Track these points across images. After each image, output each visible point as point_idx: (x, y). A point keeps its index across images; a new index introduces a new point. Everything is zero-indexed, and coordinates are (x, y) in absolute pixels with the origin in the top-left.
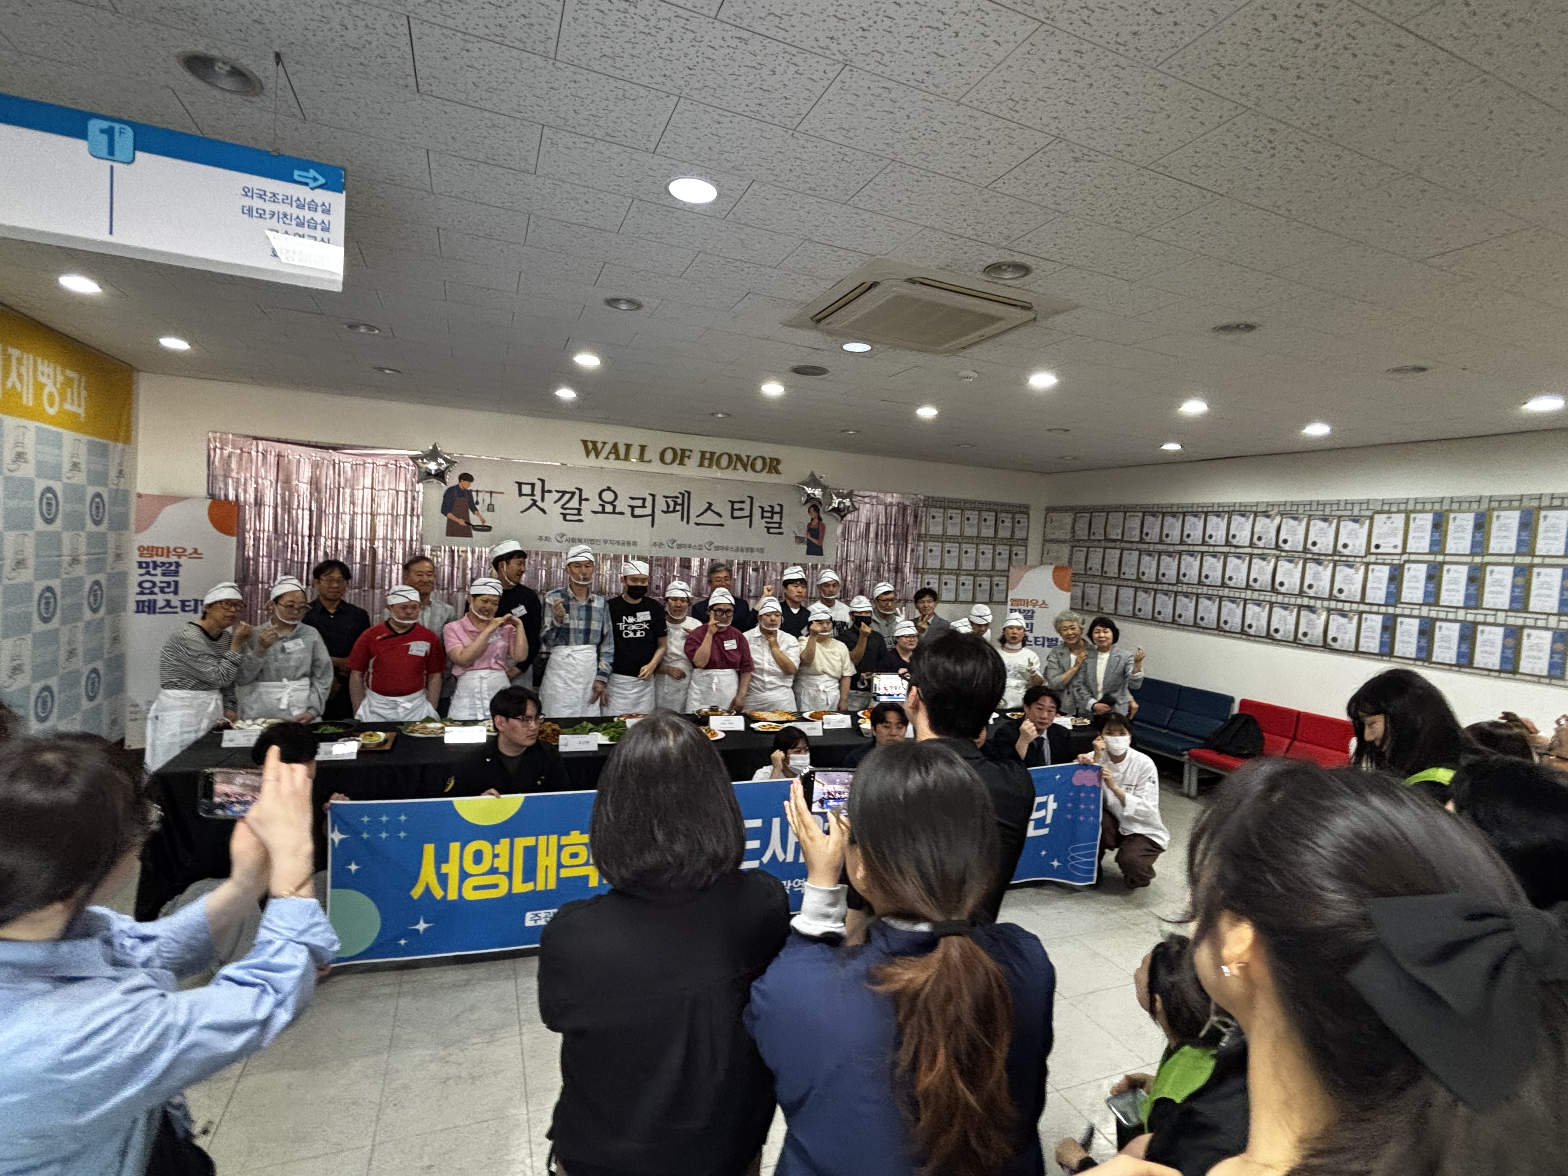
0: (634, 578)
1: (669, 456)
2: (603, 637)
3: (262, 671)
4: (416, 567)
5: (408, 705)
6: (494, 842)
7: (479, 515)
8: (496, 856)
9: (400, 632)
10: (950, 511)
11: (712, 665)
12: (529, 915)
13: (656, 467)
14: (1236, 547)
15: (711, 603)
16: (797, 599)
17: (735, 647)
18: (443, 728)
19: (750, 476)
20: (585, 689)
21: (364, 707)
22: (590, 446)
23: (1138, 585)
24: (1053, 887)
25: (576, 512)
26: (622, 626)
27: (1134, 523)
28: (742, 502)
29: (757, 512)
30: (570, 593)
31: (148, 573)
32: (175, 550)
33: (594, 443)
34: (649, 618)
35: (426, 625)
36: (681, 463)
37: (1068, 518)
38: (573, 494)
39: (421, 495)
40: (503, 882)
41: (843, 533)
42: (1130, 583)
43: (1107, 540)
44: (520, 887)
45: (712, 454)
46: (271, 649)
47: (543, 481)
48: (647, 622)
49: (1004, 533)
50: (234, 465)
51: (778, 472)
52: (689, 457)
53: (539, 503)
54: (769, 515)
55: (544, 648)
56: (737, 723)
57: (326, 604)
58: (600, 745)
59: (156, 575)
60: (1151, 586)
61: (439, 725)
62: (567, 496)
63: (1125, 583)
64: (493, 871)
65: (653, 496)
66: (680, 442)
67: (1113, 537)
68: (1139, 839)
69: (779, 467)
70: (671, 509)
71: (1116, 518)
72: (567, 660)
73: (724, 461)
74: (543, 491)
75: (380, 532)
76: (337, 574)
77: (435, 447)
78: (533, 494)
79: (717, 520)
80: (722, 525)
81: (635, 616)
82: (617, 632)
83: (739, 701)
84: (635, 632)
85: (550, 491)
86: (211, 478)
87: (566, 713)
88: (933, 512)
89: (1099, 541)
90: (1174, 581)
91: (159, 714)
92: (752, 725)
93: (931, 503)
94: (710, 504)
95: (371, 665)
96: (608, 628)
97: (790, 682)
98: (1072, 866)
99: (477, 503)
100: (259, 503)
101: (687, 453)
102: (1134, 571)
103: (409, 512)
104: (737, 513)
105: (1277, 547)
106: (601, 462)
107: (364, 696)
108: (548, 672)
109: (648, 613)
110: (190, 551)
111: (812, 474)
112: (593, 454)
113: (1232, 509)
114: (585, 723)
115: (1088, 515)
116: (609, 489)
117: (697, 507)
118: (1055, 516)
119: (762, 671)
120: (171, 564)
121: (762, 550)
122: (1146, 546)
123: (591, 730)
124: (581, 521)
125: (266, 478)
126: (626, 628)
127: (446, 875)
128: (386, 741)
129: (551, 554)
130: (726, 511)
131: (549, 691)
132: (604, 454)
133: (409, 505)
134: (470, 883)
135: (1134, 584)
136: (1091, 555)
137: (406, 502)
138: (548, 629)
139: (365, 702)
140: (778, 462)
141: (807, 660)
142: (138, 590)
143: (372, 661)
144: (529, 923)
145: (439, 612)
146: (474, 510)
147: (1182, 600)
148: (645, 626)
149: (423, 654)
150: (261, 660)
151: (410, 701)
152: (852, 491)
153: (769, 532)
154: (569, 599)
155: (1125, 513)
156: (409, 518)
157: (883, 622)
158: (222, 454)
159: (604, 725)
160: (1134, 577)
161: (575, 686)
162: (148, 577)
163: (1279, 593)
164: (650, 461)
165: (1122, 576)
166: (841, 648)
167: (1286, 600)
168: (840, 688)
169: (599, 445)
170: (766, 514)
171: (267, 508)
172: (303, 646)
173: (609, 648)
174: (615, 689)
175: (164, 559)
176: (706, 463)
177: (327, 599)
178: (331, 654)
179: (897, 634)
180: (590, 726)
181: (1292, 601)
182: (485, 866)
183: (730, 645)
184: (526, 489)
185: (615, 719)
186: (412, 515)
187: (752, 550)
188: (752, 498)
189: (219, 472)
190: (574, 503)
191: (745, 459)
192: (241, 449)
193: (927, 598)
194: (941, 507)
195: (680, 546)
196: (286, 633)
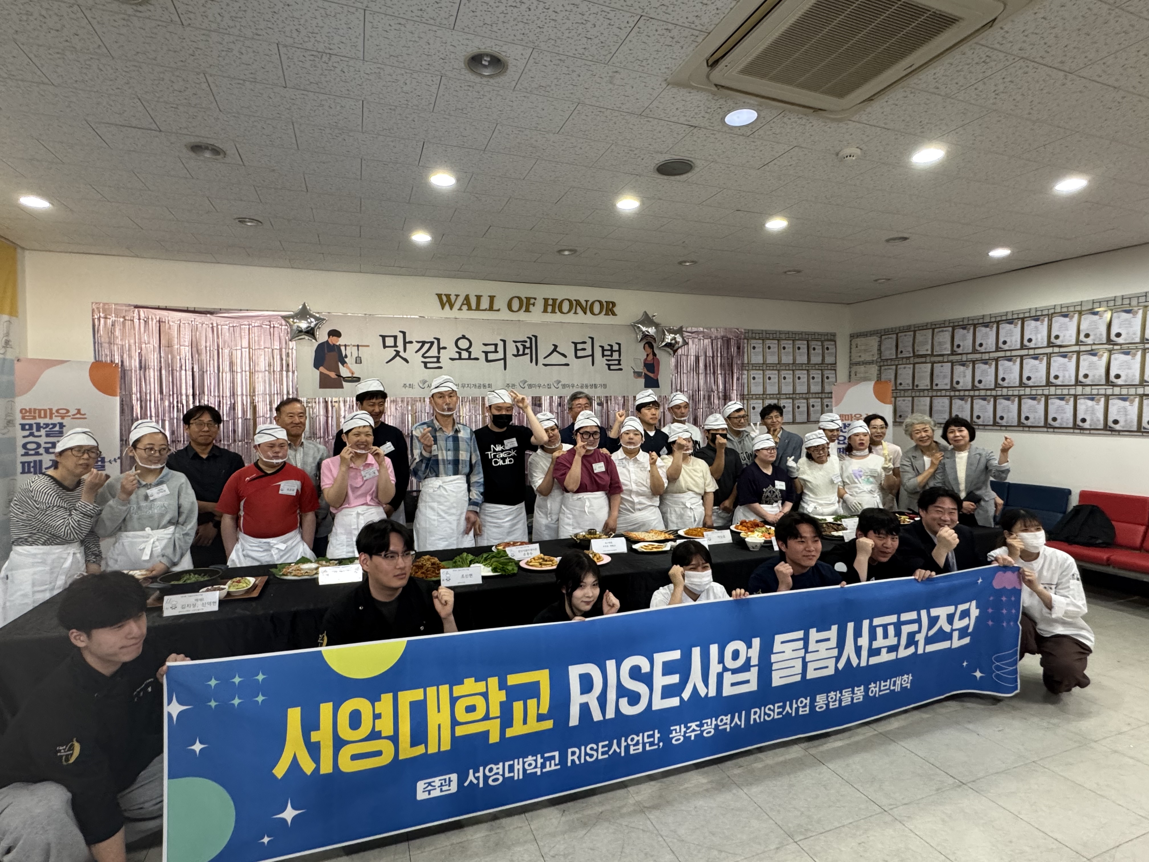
0: (499, 407)
1: (516, 305)
2: (472, 467)
3: (124, 520)
4: (287, 409)
5: (282, 546)
6: (374, 699)
7: (348, 368)
8: (377, 716)
9: (269, 472)
10: (768, 342)
11: (582, 489)
12: (421, 785)
13: (505, 315)
14: (1060, 346)
15: (576, 427)
16: (651, 421)
17: (603, 469)
18: (317, 568)
19: (589, 319)
20: (459, 520)
21: (237, 551)
22: (445, 299)
23: (952, 394)
24: (973, 699)
25: (435, 360)
26: (490, 454)
27: (944, 337)
28: (584, 343)
29: (598, 352)
30: (437, 424)
31: (32, 434)
32: (57, 411)
33: (448, 296)
34: (516, 445)
35: (299, 466)
36: (527, 310)
37: (873, 342)
38: (432, 343)
39: (294, 352)
40: (387, 747)
41: (676, 367)
42: (943, 393)
43: (915, 356)
44: (407, 752)
45: (554, 300)
46: (133, 497)
47: (404, 333)
48: (514, 449)
49: (816, 359)
50: (117, 333)
51: (614, 314)
52: (534, 304)
53: (402, 354)
54: (609, 353)
55: (414, 480)
56: (620, 546)
57: (198, 449)
58: (484, 578)
59: (40, 436)
60: (967, 393)
61: (314, 565)
62: (427, 346)
63: (939, 394)
64: (374, 735)
65: (504, 341)
66: (525, 291)
67: (921, 353)
68: (1065, 640)
69: (615, 309)
70: (521, 352)
71: (924, 337)
72: (438, 492)
73: (566, 307)
74: (405, 343)
75: (260, 388)
76: (206, 418)
77: (304, 306)
78: (395, 346)
79: (563, 360)
80: (567, 365)
81: (503, 444)
82: (486, 462)
83: (611, 524)
84: (504, 459)
85: (411, 342)
86: (96, 343)
87: (441, 546)
88: (753, 342)
89: (908, 358)
90: (993, 386)
91: (9, 574)
92: (635, 546)
93: (751, 335)
94: (556, 346)
95: (242, 508)
96: (476, 458)
97: (657, 501)
98: (997, 676)
99: (346, 356)
100: (143, 367)
101: (532, 301)
102: (948, 381)
103: (284, 369)
104: (580, 353)
105: (1109, 341)
106: (455, 313)
107: (237, 540)
108: (421, 505)
109: (514, 439)
110: (73, 412)
111: (645, 313)
112: (447, 307)
113: (1052, 311)
114: (465, 554)
115: (894, 336)
116: (464, 337)
117: (544, 349)
118: (860, 341)
119: (630, 492)
120: (54, 425)
121: (605, 386)
122: (958, 357)
123: (471, 562)
124: (441, 368)
125: (149, 343)
126: (495, 456)
127: (318, 745)
128: (255, 587)
129: (414, 400)
130: (570, 351)
131: (423, 524)
132: (457, 306)
133: (284, 362)
134: (346, 752)
135: (948, 394)
136: (899, 372)
137: (282, 359)
138: (418, 460)
139: (238, 546)
140: (614, 304)
141: (673, 477)
142: (23, 451)
143: (242, 503)
144: (421, 796)
145: (311, 452)
146: (344, 363)
147: (1002, 403)
148: (513, 453)
149: (294, 493)
150: (124, 508)
151: (284, 542)
152: (681, 328)
153: (609, 369)
154: (435, 430)
155: (933, 329)
156: (284, 373)
157: (735, 439)
158: (105, 323)
159: (485, 555)
160: (948, 387)
161: (448, 518)
162: (31, 439)
163: (1114, 385)
164: (499, 310)
165: (935, 388)
166: (701, 466)
167: (1124, 391)
168: (704, 504)
169: (453, 298)
170: (606, 353)
171: (152, 371)
172: (168, 492)
173: (478, 477)
174: (489, 519)
175: (47, 421)
176: (550, 309)
177: (199, 444)
178: (199, 498)
179: (756, 447)
180: (471, 557)
181: (1132, 391)
182: (365, 730)
183: (599, 467)
184: (390, 342)
185: (493, 549)
186: (288, 371)
187: (595, 386)
188: (592, 339)
189: (104, 339)
190: (434, 352)
191: (584, 304)
192: (124, 317)
193: (774, 413)
194: (759, 339)
195: (530, 386)
196: (151, 479)
